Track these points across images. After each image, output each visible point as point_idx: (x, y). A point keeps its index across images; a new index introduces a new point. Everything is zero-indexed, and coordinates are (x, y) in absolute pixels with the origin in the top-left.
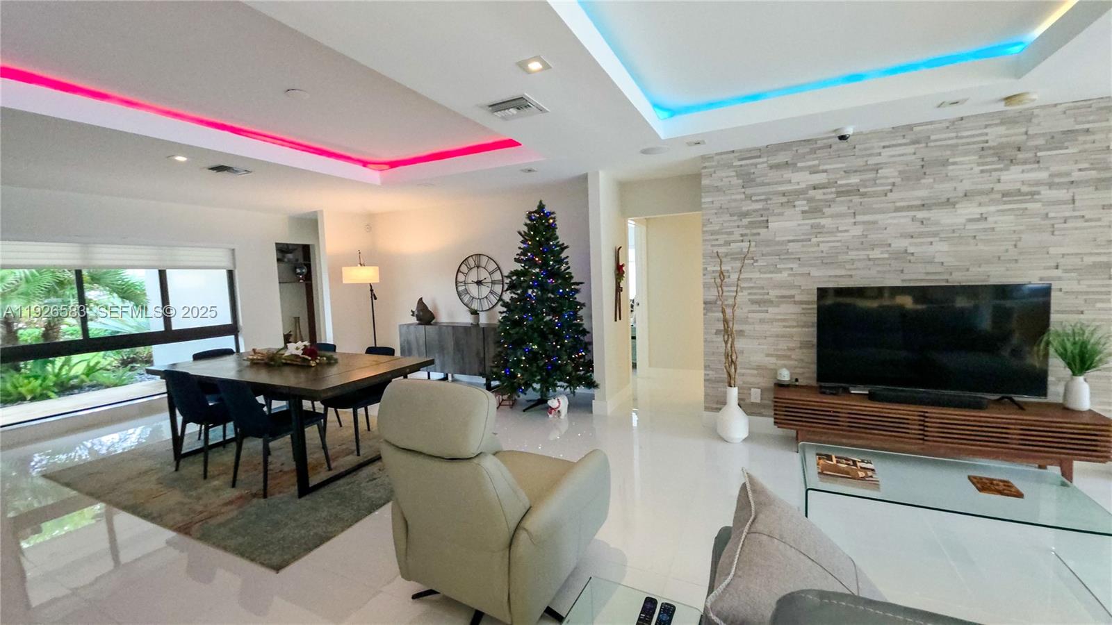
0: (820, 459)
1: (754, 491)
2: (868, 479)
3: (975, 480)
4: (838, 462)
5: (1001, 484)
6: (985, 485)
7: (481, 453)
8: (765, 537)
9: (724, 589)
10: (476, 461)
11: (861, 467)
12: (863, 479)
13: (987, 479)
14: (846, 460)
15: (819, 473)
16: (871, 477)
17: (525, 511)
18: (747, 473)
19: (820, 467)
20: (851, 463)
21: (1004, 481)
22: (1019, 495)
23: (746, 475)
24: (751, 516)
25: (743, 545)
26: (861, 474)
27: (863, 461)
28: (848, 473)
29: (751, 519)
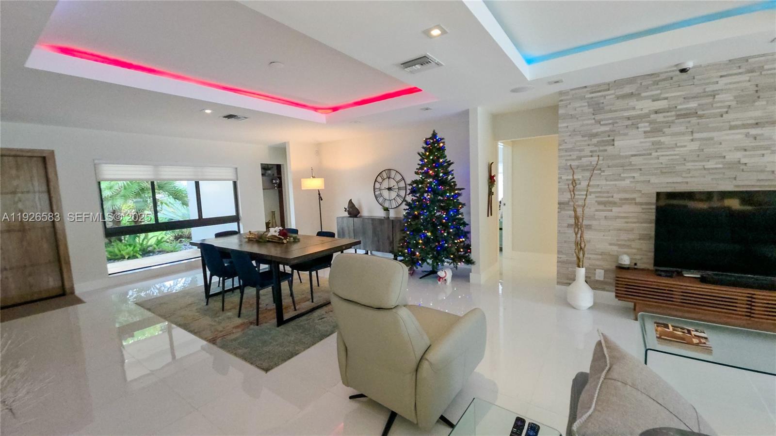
0: (658, 326)
1: (607, 347)
2: (702, 345)
4: (674, 330)
7: (397, 306)
8: (619, 383)
9: (587, 419)
10: (394, 310)
11: (695, 335)
12: (697, 344)
14: (681, 329)
15: (657, 337)
16: (705, 343)
17: (427, 348)
18: (602, 334)
19: (658, 333)
20: (686, 331)
23: (601, 335)
24: (607, 366)
25: (600, 387)
26: (695, 341)
27: (696, 331)
28: (683, 339)
29: (607, 368)
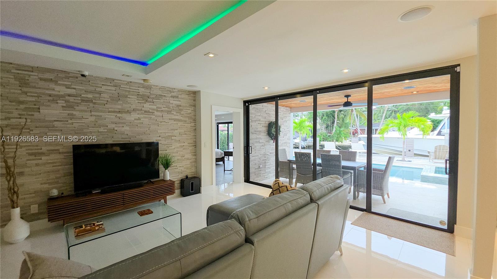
0: (76, 229)
1: (31, 261)
2: (101, 229)
3: (139, 213)
4: (85, 227)
5: (147, 211)
6: (142, 214)
11: (97, 225)
12: (98, 230)
13: (143, 211)
14: (89, 225)
15: (75, 236)
16: (102, 227)
19: (76, 233)
20: (92, 225)
21: (147, 210)
22: (152, 212)
23: (26, 254)
26: (97, 228)
27: (98, 222)
28: (90, 230)
29: (31, 275)
